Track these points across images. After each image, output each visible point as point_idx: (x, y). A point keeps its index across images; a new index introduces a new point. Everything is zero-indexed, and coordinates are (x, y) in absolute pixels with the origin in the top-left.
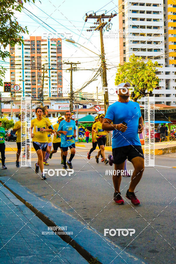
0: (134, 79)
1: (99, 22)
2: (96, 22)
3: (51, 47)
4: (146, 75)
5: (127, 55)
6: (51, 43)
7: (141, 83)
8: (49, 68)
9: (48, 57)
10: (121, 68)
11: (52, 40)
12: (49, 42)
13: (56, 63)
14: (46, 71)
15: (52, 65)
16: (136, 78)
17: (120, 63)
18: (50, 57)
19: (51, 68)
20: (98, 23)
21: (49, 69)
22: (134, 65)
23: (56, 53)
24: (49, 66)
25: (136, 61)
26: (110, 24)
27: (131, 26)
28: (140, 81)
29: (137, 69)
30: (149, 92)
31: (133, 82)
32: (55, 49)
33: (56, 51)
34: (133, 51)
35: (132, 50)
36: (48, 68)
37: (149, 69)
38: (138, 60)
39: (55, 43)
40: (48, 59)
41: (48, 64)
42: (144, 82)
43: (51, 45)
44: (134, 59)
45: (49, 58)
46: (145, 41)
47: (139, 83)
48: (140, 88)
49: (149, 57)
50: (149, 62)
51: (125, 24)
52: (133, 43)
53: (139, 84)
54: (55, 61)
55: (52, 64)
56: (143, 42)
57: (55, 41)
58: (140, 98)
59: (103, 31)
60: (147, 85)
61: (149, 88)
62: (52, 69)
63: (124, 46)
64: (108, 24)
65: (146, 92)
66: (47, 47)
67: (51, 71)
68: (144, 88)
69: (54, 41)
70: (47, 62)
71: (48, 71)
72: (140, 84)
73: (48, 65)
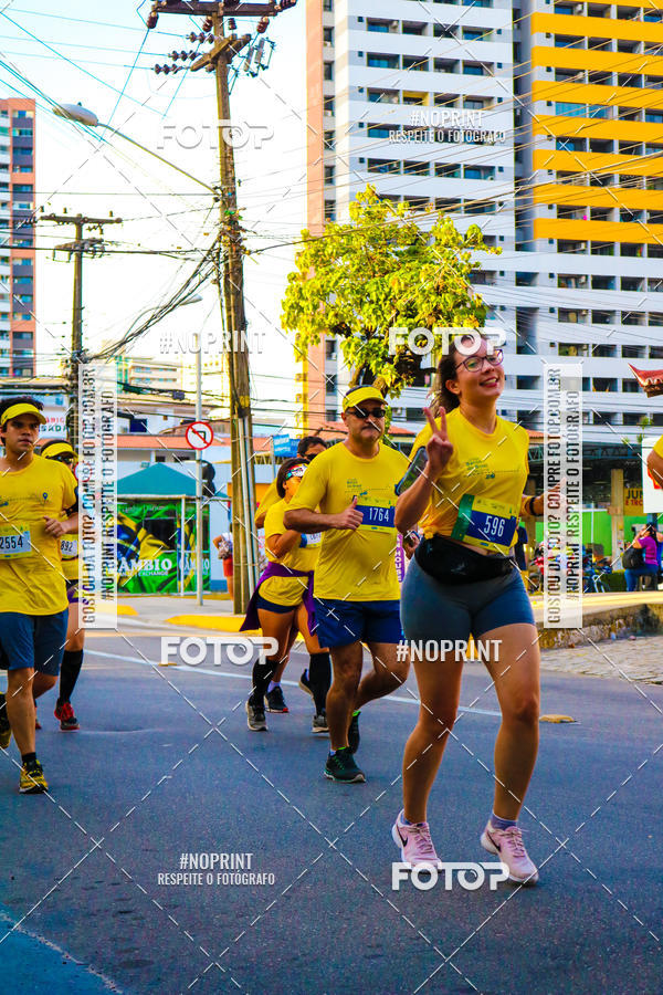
1: (212, 32)
2: (198, 33)
5: (341, 192)
7: (403, 324)
10: (313, 252)
13: (6, 214)
16: (378, 300)
17: (309, 225)
20: (206, 34)
22: (373, 240)
23: (3, 167)
25: (378, 217)
26: (262, 43)
27: (361, 54)
28: (398, 313)
29: (387, 255)
31: (363, 318)
32: (3, 148)
33: (6, 158)
34: (370, 171)
35: (365, 165)
37: (438, 256)
38: (391, 217)
39: (6, 123)
42: (416, 319)
44: (374, 210)
47: (391, 323)
49: (442, 204)
50: (443, 229)
51: (332, 46)
52: (370, 136)
54: (4, 205)
57: (4, 113)
58: (398, 394)
59: (231, 73)
63: (329, 146)
64: (257, 43)
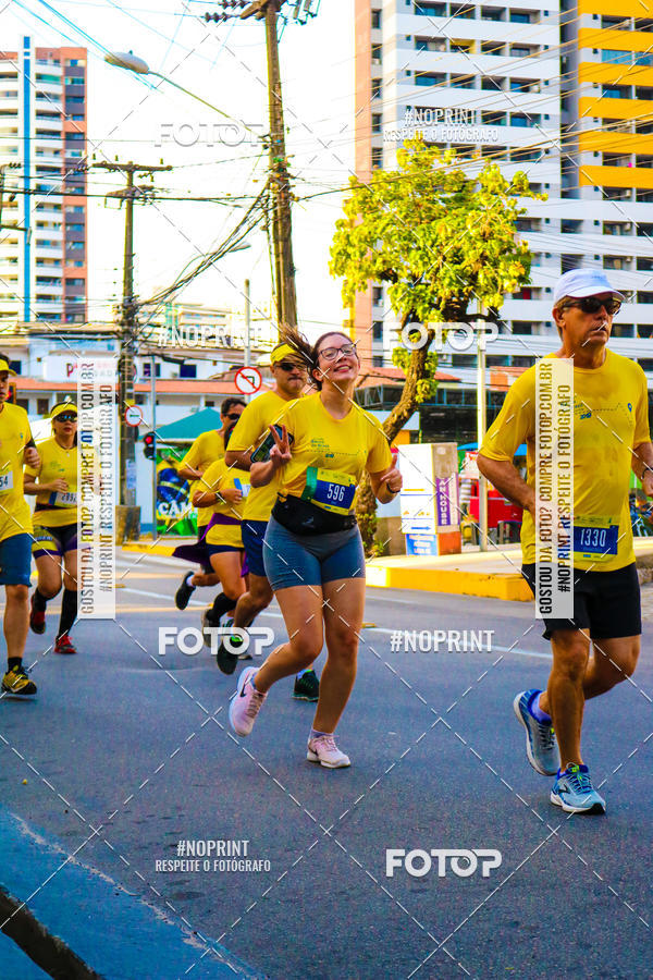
0: (419, 249)
3: (36, 87)
4: (473, 232)
6: (35, 69)
7: (450, 270)
8: (27, 183)
9: (21, 133)
10: (361, 199)
11: (43, 55)
12: (27, 63)
13: (58, 162)
14: (12, 199)
15: (41, 174)
16: (425, 246)
17: (356, 171)
18: (33, 134)
19: (33, 187)
21: (27, 192)
22: (420, 187)
23: (56, 115)
24: (27, 178)
25: (426, 164)
28: (444, 259)
29: (434, 202)
30: (486, 313)
31: (410, 264)
32: (56, 97)
33: (59, 107)
36: (21, 184)
37: (485, 203)
38: (438, 164)
39: (58, 71)
40: (20, 144)
41: (19, 166)
42: (462, 266)
43: (39, 77)
44: (423, 157)
45: (27, 139)
46: (473, 78)
47: (438, 269)
48: (444, 292)
49: (488, 151)
50: (490, 175)
52: (417, 83)
53: (442, 271)
54: (57, 152)
55: (40, 169)
56: (465, 82)
57: (57, 62)
59: (280, 21)
60: (474, 277)
61: (486, 293)
62: (40, 190)
63: (377, 93)
65: (472, 309)
66: (18, 85)
67: (35, 199)
68: (460, 291)
69: (50, 61)
70: (19, 158)
71: (20, 198)
72: (447, 271)
73: (21, 172)
